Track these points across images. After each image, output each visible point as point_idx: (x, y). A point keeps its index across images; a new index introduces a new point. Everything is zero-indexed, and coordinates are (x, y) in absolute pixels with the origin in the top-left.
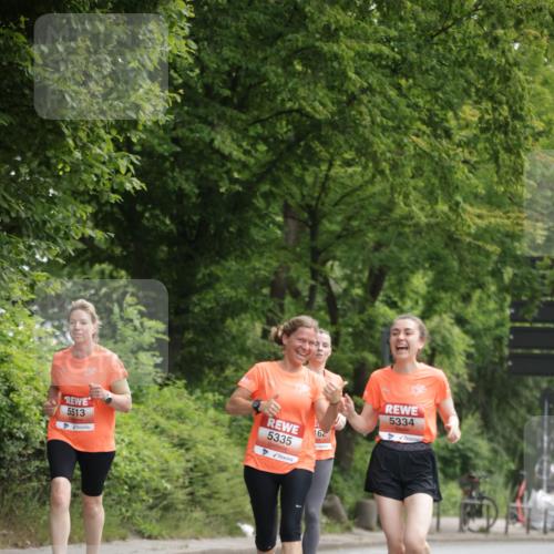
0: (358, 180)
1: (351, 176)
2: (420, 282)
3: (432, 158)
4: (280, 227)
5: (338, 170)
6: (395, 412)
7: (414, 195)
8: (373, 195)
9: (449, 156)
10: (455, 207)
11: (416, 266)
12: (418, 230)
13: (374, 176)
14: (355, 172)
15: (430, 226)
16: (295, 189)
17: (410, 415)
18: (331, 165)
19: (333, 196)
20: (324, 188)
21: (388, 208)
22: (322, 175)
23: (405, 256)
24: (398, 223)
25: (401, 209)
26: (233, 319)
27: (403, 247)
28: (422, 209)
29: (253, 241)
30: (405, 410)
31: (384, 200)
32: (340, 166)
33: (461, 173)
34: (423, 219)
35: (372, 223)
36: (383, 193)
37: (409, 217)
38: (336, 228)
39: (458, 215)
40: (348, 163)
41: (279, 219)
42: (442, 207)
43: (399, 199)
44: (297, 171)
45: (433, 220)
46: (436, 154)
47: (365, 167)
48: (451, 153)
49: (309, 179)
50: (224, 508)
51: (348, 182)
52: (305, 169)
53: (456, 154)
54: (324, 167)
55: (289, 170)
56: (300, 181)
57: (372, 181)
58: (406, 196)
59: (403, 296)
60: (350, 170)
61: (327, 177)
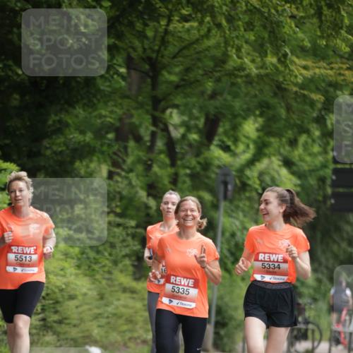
0: (195, 34)
1: (188, 30)
2: (250, 128)
3: (261, 13)
4: (123, 78)
5: (176, 26)
6: (266, 259)
7: (246, 48)
8: (208, 49)
9: (277, 11)
10: (283, 59)
11: (248, 113)
12: (249, 80)
13: (209, 30)
14: (192, 27)
15: (259, 76)
16: (137, 43)
17: (277, 262)
18: (170, 21)
19: (171, 49)
20: (164, 42)
21: (222, 61)
22: (161, 30)
23: (238, 104)
24: (231, 74)
25: (234, 61)
26: (81, 161)
27: (236, 96)
28: (253, 61)
29: (99, 91)
30: (274, 257)
31: (218, 53)
32: (178, 21)
33: (289, 27)
34: (253, 70)
35: (208, 74)
36: (217, 46)
37: (241, 68)
38: (174, 78)
39: (286, 66)
40: (185, 19)
41: (123, 70)
42: (272, 59)
43: (232, 52)
44: (139, 26)
45: (263, 72)
46: (265, 10)
47: (201, 23)
48: (280, 8)
49: (150, 33)
50: (74, 333)
51: (186, 36)
52: (146, 25)
53: (284, 10)
54: (163, 22)
55: (131, 24)
56: (142, 36)
57: (207, 35)
58: (239, 49)
59: (236, 140)
60: (187, 25)
61: (166, 32)
